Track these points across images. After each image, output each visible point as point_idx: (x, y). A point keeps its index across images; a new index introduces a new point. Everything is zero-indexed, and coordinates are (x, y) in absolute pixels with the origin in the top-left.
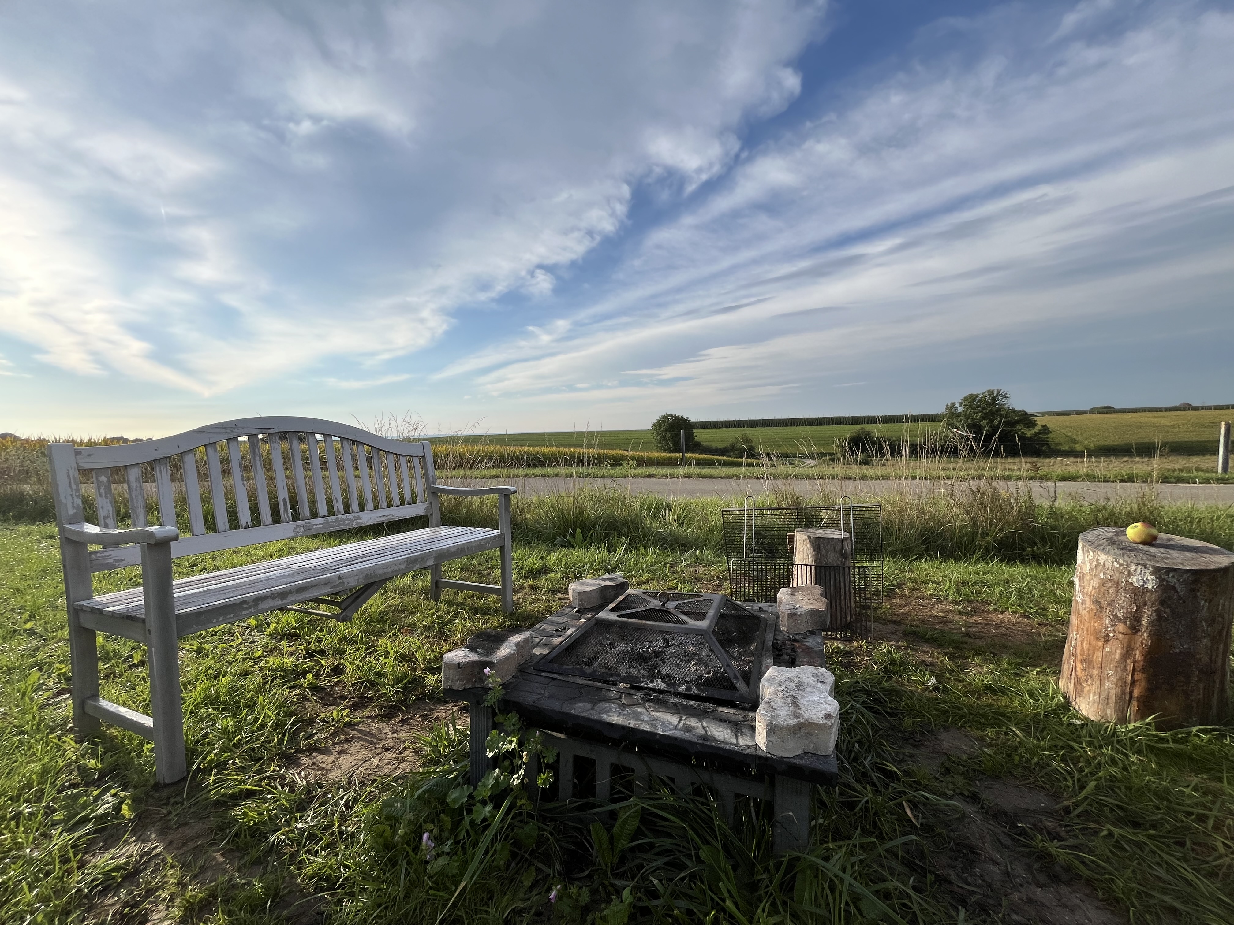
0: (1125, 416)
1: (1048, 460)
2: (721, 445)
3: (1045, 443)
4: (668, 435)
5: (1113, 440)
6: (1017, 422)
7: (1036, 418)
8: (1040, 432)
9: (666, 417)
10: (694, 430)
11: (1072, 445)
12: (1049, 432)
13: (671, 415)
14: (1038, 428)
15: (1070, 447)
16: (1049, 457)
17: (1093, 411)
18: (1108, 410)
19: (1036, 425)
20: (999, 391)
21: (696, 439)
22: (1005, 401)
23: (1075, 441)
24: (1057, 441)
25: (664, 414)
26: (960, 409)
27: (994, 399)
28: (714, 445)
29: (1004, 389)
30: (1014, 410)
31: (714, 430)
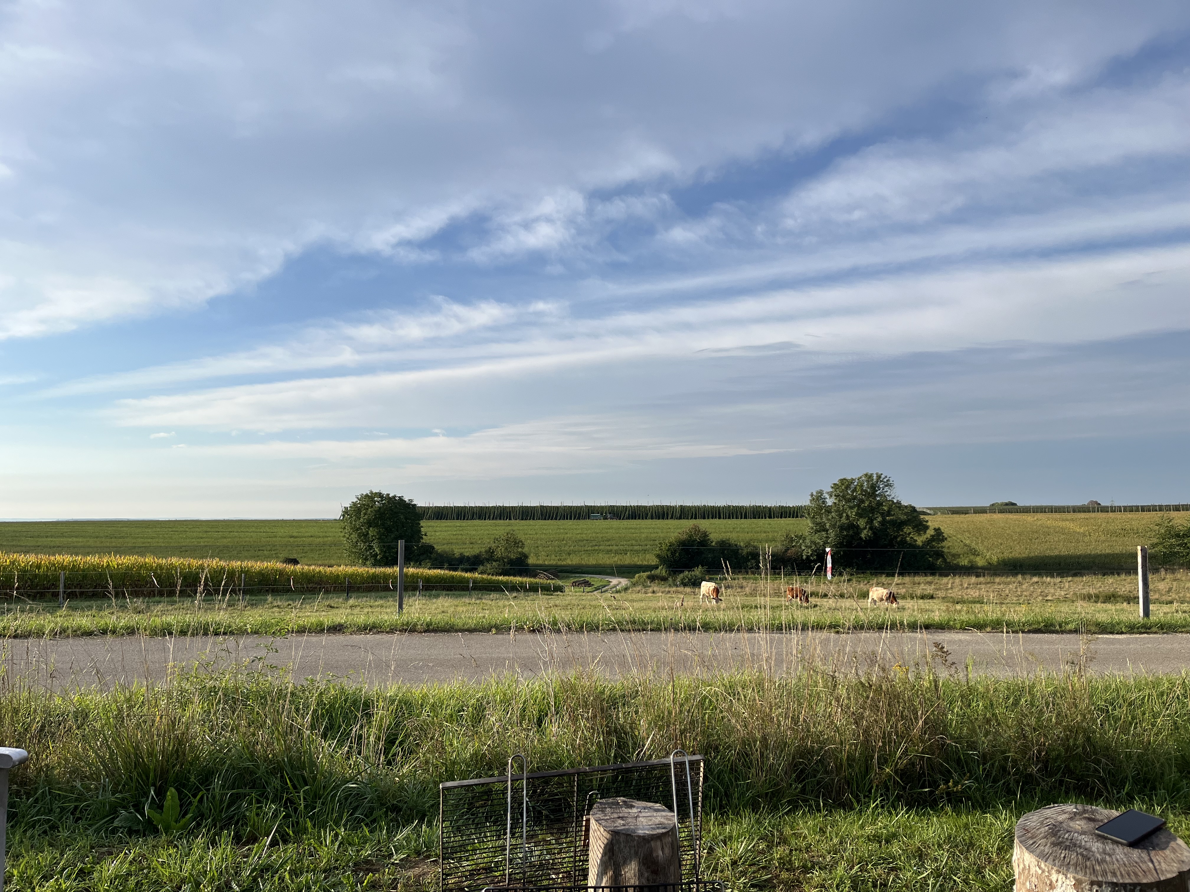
0: (1029, 518)
1: (945, 580)
2: (469, 552)
3: (939, 554)
4: (372, 532)
5: (1019, 551)
6: (903, 523)
7: (927, 518)
8: (933, 539)
9: (370, 497)
10: (423, 523)
11: (972, 557)
12: (944, 539)
13: (380, 495)
14: (930, 532)
15: (970, 562)
16: (947, 575)
17: (994, 509)
18: (1010, 508)
19: (927, 528)
20: (879, 477)
21: (425, 540)
22: (888, 492)
23: (976, 553)
24: (953, 551)
25: (366, 492)
26: (830, 502)
27: (874, 487)
28: (457, 551)
29: (885, 473)
30: (899, 504)
31: (458, 523)
